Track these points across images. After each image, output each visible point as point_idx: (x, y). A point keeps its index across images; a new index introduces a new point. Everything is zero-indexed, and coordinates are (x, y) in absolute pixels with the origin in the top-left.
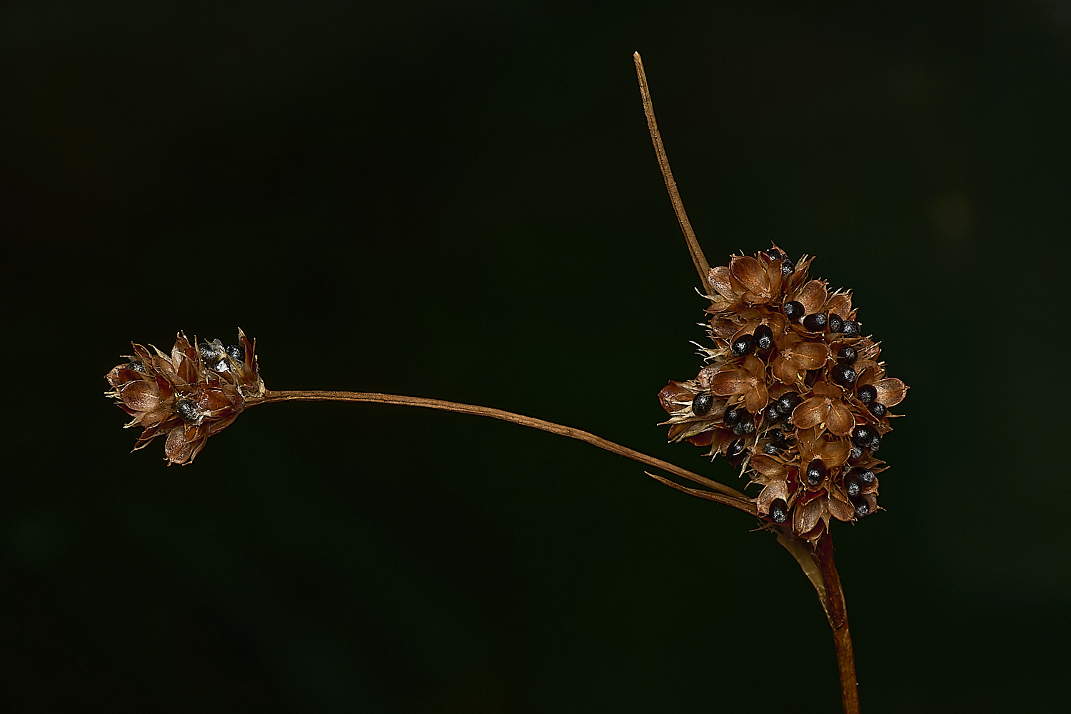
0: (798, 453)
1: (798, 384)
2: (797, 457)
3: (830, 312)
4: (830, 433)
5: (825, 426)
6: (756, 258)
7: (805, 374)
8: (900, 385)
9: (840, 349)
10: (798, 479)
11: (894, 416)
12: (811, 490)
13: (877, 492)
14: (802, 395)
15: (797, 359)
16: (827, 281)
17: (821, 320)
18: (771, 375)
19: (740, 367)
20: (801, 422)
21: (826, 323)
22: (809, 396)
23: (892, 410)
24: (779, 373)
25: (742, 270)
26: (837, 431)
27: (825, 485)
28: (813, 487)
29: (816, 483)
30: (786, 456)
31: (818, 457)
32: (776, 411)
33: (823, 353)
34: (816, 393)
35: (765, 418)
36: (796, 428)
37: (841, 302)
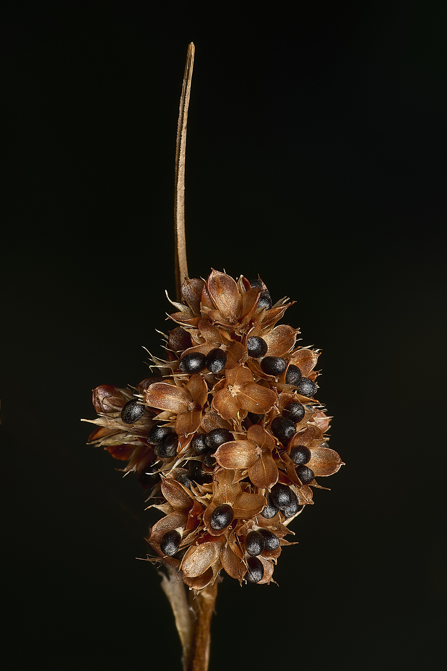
0: (211, 493)
1: (235, 422)
2: (208, 496)
3: (291, 363)
4: (250, 482)
5: (247, 473)
6: (237, 281)
7: (245, 416)
8: (336, 458)
9: (289, 404)
10: (202, 517)
11: (319, 487)
12: (210, 533)
13: (276, 561)
14: (235, 434)
15: (243, 399)
16: (300, 331)
17: (280, 364)
18: (210, 403)
19: (183, 386)
20: (225, 460)
21: (284, 370)
22: (242, 438)
23: (319, 480)
24: (220, 404)
25: (219, 287)
26: (257, 482)
27: (226, 532)
28: (213, 530)
29: (217, 528)
30: (198, 492)
31: (230, 504)
32: (204, 443)
33: (271, 401)
34: (249, 437)
35: (191, 446)
36: (217, 464)
37: (306, 359)
